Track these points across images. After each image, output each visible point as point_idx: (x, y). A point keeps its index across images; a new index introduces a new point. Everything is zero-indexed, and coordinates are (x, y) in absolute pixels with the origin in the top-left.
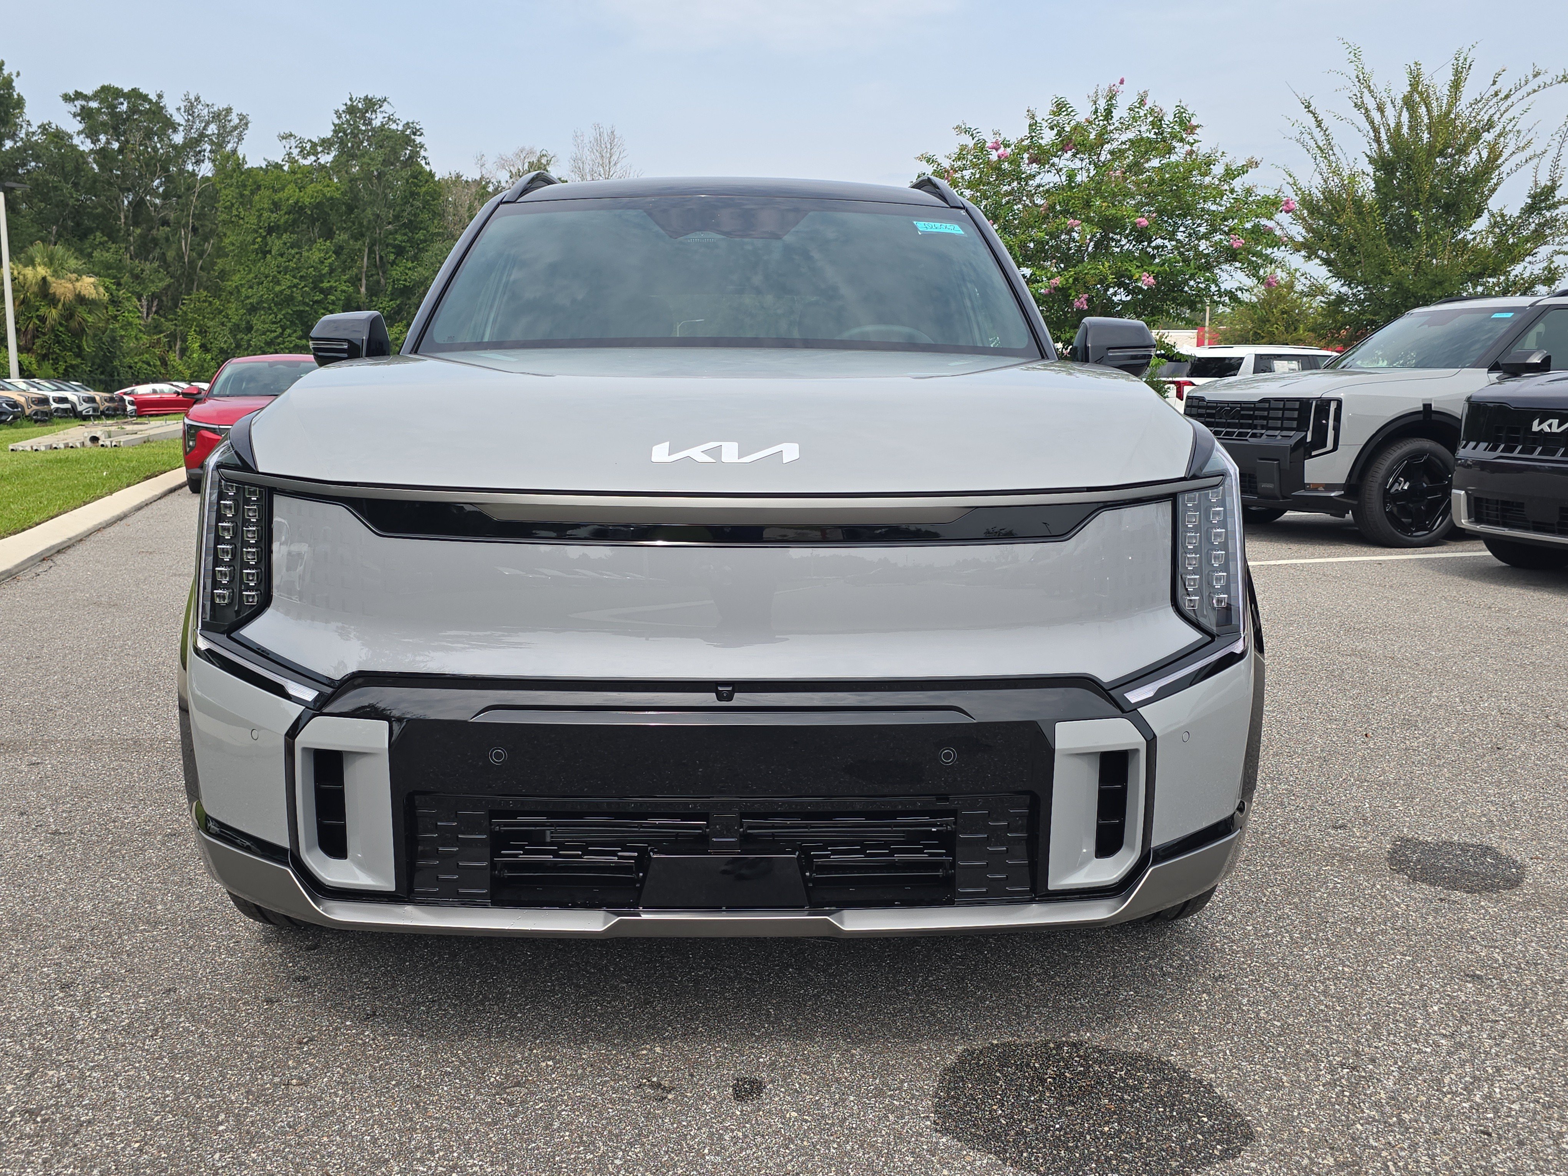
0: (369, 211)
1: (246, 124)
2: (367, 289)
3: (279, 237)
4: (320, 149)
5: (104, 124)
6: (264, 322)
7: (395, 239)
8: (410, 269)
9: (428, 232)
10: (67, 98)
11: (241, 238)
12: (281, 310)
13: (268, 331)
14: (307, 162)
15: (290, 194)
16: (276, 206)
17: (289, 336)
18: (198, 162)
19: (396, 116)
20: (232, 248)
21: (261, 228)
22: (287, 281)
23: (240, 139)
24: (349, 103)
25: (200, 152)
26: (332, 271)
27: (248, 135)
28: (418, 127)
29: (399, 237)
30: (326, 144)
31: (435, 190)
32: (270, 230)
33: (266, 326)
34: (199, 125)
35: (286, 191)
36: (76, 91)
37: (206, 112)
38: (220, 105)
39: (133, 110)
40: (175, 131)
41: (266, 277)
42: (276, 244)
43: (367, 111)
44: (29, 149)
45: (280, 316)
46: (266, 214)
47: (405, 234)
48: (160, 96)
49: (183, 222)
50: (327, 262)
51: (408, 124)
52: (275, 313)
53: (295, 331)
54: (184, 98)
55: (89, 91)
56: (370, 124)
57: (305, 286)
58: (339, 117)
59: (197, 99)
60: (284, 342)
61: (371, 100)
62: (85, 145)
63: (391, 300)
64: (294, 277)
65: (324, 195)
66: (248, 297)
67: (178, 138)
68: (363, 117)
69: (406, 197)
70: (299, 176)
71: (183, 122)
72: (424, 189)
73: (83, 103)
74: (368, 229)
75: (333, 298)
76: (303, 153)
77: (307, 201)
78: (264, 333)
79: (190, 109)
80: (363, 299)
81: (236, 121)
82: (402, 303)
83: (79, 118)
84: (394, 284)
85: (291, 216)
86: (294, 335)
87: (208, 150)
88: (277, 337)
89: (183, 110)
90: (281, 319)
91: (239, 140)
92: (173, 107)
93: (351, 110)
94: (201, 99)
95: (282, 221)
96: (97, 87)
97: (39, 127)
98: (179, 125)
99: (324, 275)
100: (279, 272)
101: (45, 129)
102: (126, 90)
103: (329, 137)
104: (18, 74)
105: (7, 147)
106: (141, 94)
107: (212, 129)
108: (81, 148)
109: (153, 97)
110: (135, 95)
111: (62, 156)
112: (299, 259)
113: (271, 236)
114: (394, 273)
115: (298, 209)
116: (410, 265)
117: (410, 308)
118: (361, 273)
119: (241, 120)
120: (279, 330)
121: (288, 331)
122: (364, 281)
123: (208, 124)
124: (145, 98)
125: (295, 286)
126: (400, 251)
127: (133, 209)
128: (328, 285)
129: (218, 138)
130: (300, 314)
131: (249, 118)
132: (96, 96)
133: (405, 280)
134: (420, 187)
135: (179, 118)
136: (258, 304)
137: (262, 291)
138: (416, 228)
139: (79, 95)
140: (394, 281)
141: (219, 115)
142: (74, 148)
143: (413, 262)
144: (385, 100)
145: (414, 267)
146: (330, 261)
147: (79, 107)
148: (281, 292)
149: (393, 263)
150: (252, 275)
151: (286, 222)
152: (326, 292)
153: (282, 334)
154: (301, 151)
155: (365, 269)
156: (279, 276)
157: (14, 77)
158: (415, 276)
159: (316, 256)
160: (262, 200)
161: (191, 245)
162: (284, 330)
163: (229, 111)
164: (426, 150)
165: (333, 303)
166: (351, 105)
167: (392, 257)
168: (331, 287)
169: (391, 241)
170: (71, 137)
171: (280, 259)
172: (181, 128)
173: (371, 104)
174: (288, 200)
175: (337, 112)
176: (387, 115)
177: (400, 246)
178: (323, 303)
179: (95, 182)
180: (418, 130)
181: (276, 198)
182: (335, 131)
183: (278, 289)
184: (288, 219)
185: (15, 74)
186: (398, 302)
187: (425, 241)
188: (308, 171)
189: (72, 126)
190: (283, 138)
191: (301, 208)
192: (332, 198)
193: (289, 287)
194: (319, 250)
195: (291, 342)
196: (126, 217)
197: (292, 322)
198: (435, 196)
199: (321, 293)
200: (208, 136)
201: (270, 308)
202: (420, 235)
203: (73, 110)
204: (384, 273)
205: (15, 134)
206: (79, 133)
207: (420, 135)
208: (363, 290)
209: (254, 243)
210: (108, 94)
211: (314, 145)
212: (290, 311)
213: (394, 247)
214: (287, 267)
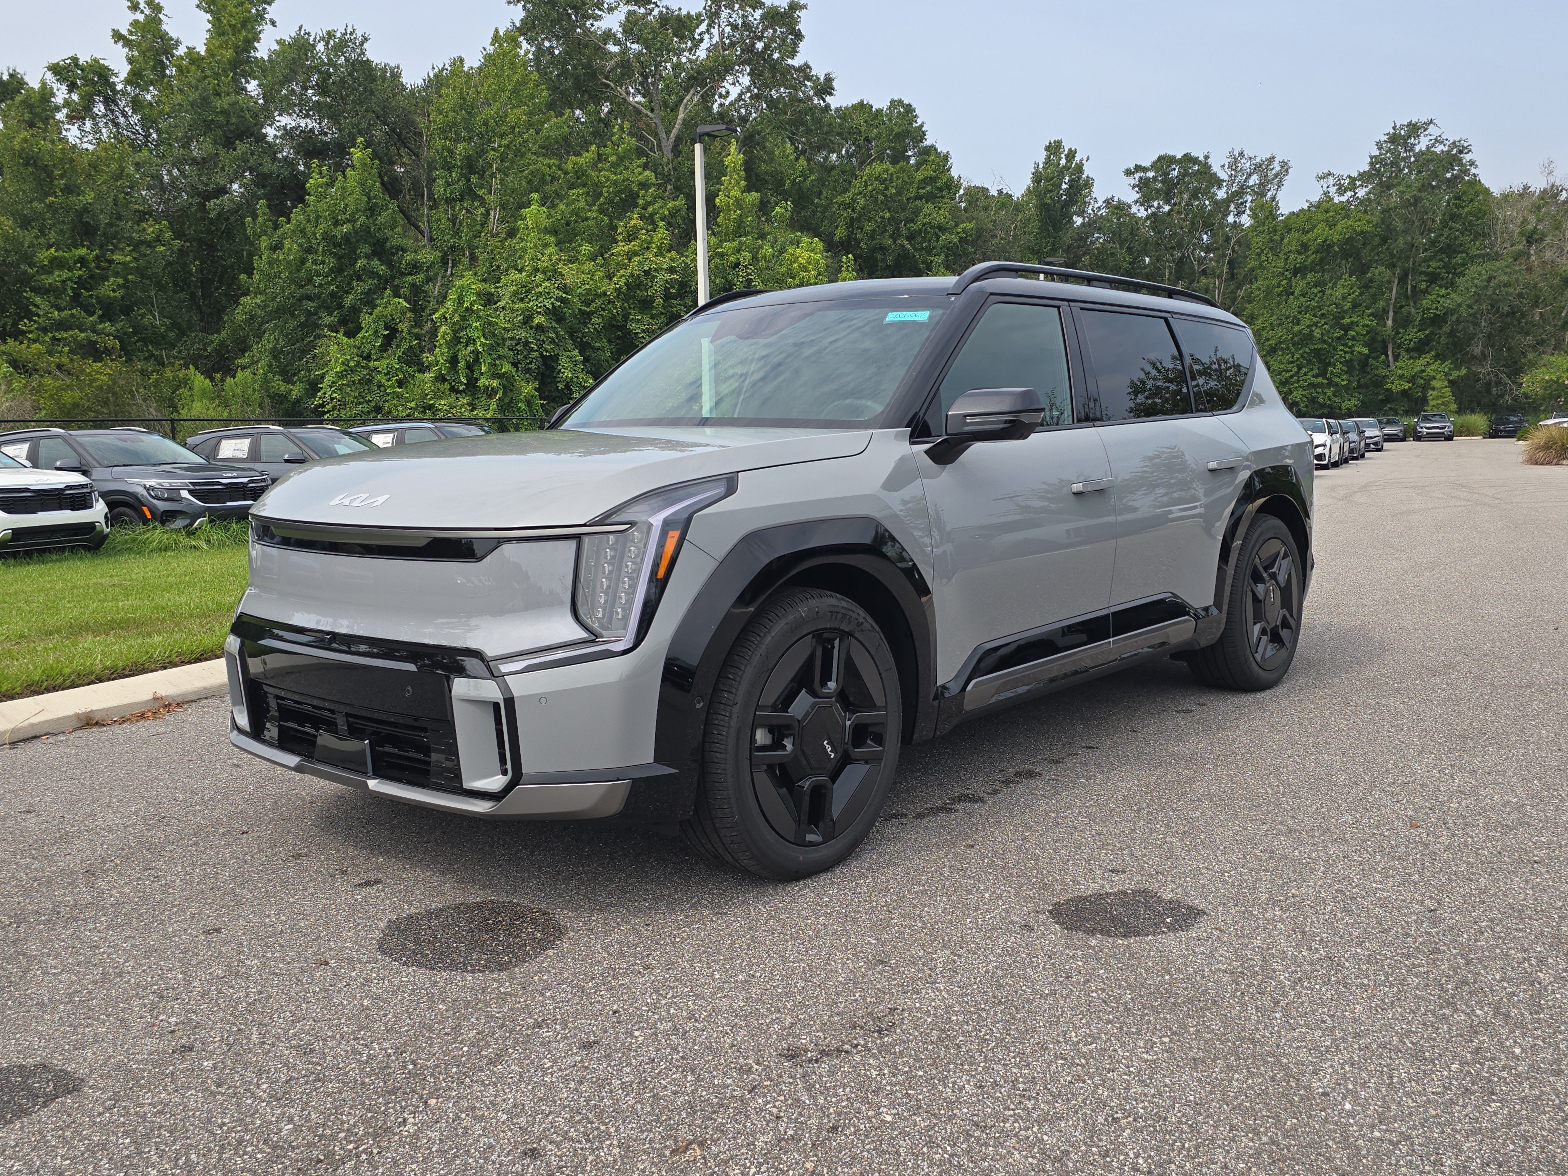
0: (1401, 240)
1: (1287, 170)
2: (1394, 320)
3: (1304, 277)
4: (1358, 183)
5: (1158, 191)
6: (1281, 362)
7: (1429, 266)
8: (1443, 296)
9: (1467, 254)
10: (1128, 173)
11: (1267, 282)
12: (1298, 349)
13: (1284, 371)
14: (1343, 199)
15: (1321, 233)
16: (1305, 247)
17: (1305, 374)
18: (1239, 214)
19: (1444, 137)
20: (1257, 293)
21: (1287, 270)
22: (1307, 320)
23: (1280, 185)
24: (1392, 131)
25: (1242, 203)
26: (1355, 305)
27: (1288, 181)
28: (1466, 144)
29: (1433, 264)
30: (1364, 177)
31: (1480, 209)
32: (1296, 272)
33: (1282, 366)
34: (1240, 178)
35: (1315, 231)
36: (1136, 165)
37: (1248, 165)
38: (1262, 156)
39: (1183, 175)
40: (1219, 188)
41: (1287, 318)
42: (1300, 284)
43: (1409, 137)
44: (1093, 225)
45: (1297, 356)
46: (1292, 256)
47: (1441, 260)
48: (1206, 157)
49: (1218, 272)
50: (1350, 298)
51: (1454, 143)
52: (1291, 353)
53: (1312, 370)
54: (1228, 155)
55: (1147, 164)
56: (1412, 150)
57: (1325, 323)
58: (1380, 149)
59: (1241, 154)
60: (1298, 381)
61: (1414, 125)
62: (1141, 212)
63: (1419, 331)
64: (1315, 316)
65: (1354, 230)
66: (1268, 340)
67: (1221, 194)
68: (1405, 145)
69: (1445, 220)
70: (1331, 214)
71: (1226, 178)
72: (1466, 210)
73: (1142, 174)
74: (1399, 258)
75: (1353, 333)
76: (1341, 190)
77: (1335, 238)
78: (1280, 374)
79: (1234, 165)
80: (1389, 332)
81: (1278, 168)
82: (1432, 333)
83: (1137, 189)
84: (1424, 314)
85: (1319, 255)
86: (1311, 373)
87: (1249, 201)
88: (1291, 377)
89: (1227, 166)
90: (1298, 359)
91: (1279, 187)
92: (1219, 166)
93: (1394, 139)
94: (1245, 153)
95: (1309, 260)
96: (1154, 158)
97: (1104, 202)
98: (1223, 181)
99: (1346, 312)
100: (1300, 313)
101: (1109, 203)
102: (1179, 156)
103: (1367, 169)
104: (1088, 159)
105: (1079, 223)
106: (1192, 158)
107: (1254, 180)
108: (1139, 215)
109: (1201, 158)
110: (1188, 159)
111: (1120, 225)
112: (1321, 298)
113: (1295, 277)
114: (1424, 302)
115: (1326, 247)
116: (1443, 291)
117: (1440, 337)
118: (1388, 305)
119: (1282, 167)
120: (1295, 369)
121: (1304, 370)
122: (1391, 314)
123: (1250, 175)
124: (1195, 161)
125: (1316, 325)
126: (1433, 278)
127: (1176, 265)
128: (1349, 320)
129: (1259, 188)
130: (1317, 353)
131: (1290, 164)
132: (1154, 166)
133: (1436, 309)
134: (1463, 208)
135: (1223, 175)
136: (1276, 345)
137: (1279, 332)
138: (1455, 252)
139: (1138, 168)
140: (1423, 311)
141: (1261, 166)
142: (1133, 216)
143: (1446, 289)
144: (1431, 122)
145: (1448, 294)
146: (1354, 296)
147: (1137, 179)
148: (1300, 332)
149: (1426, 291)
150: (1275, 317)
151: (1313, 262)
152: (1347, 328)
153: (1298, 372)
154: (1339, 189)
155: (1393, 301)
156: (1299, 316)
157: (1084, 162)
158: (1448, 303)
159: (1339, 292)
160: (1291, 242)
161: (1224, 294)
162: (1300, 369)
163: (1271, 160)
164: (1477, 167)
165: (1353, 338)
166: (1394, 134)
167: (1423, 285)
168: (1352, 322)
169: (1424, 269)
170: (1130, 207)
171: (1302, 299)
172: (1225, 184)
173: (1414, 129)
174: (1316, 240)
175: (1377, 144)
176: (1434, 137)
177: (1433, 273)
178: (1343, 339)
179: (1146, 245)
180: (1466, 148)
181: (1305, 239)
182: (1371, 164)
183: (1296, 328)
184: (1315, 259)
185: (1085, 159)
186: (1427, 332)
187: (1463, 265)
188: (1344, 209)
189: (1130, 196)
190: (1321, 178)
191: (1330, 246)
192: (1362, 232)
193: (1308, 326)
194: (1343, 286)
195: (1306, 381)
196: (1170, 273)
197: (1309, 362)
198: (1480, 215)
199: (1340, 329)
200: (1249, 187)
201: (1288, 348)
202: (1458, 260)
203: (1133, 182)
204: (1415, 303)
205: (1084, 211)
206: (1136, 202)
207: (1468, 153)
208: (1390, 323)
209: (1279, 286)
210: (1164, 162)
211: (1353, 180)
212: (1307, 350)
213: (1427, 274)
214: (1307, 307)
